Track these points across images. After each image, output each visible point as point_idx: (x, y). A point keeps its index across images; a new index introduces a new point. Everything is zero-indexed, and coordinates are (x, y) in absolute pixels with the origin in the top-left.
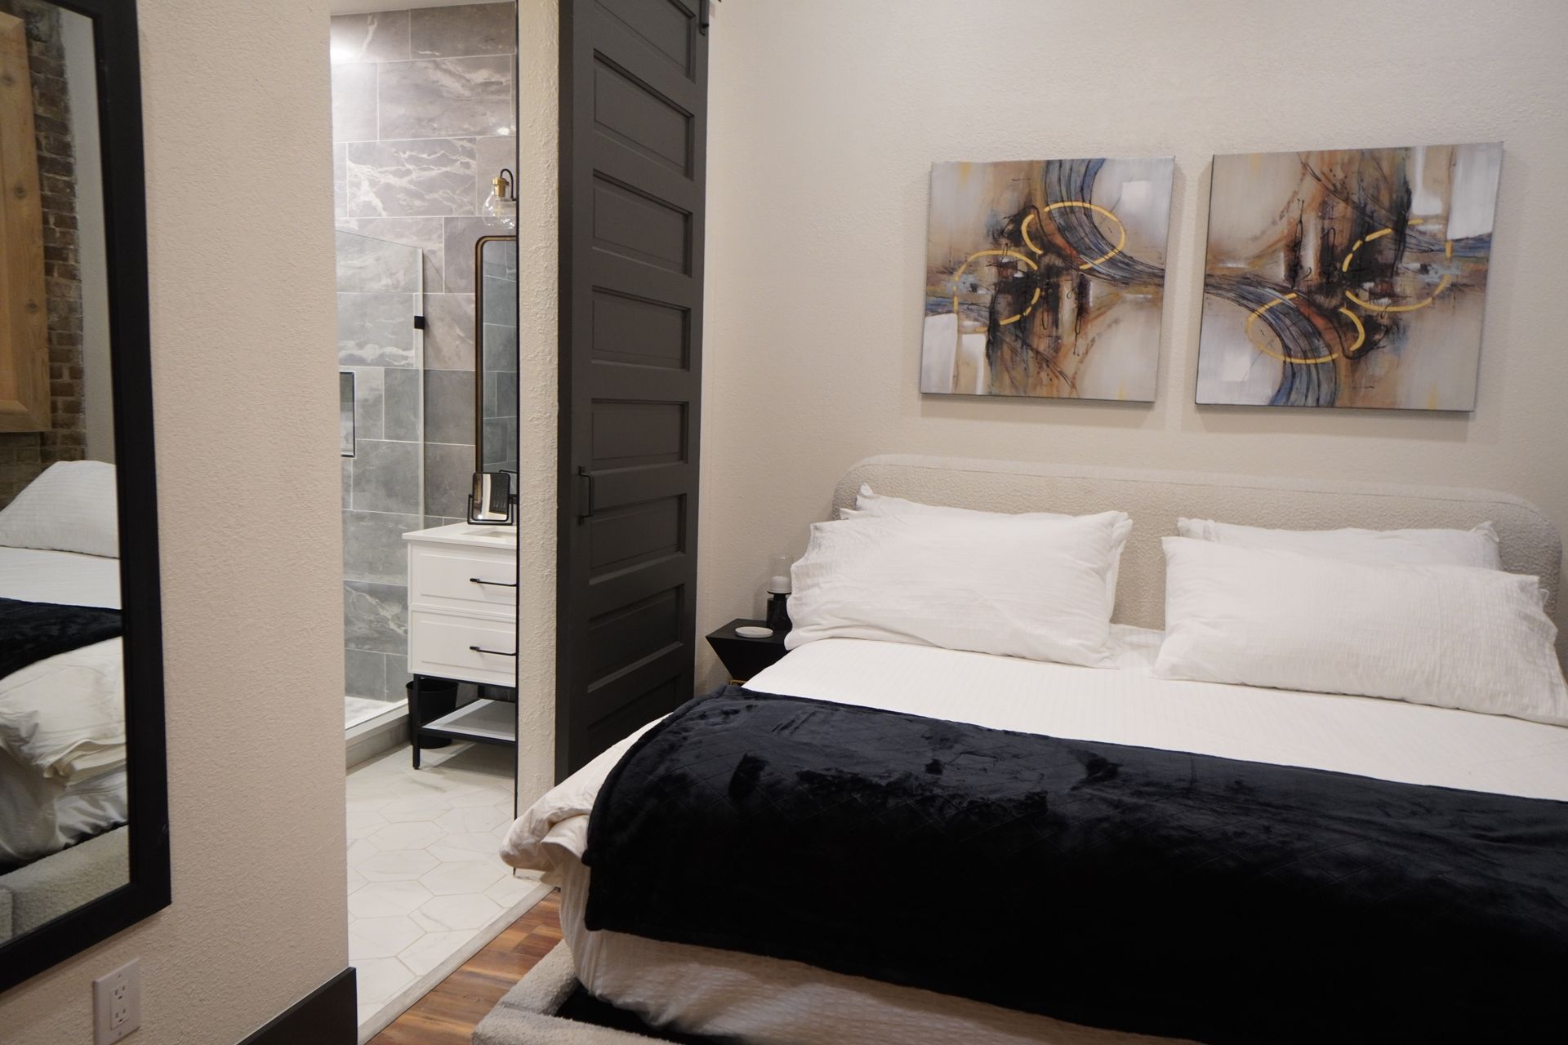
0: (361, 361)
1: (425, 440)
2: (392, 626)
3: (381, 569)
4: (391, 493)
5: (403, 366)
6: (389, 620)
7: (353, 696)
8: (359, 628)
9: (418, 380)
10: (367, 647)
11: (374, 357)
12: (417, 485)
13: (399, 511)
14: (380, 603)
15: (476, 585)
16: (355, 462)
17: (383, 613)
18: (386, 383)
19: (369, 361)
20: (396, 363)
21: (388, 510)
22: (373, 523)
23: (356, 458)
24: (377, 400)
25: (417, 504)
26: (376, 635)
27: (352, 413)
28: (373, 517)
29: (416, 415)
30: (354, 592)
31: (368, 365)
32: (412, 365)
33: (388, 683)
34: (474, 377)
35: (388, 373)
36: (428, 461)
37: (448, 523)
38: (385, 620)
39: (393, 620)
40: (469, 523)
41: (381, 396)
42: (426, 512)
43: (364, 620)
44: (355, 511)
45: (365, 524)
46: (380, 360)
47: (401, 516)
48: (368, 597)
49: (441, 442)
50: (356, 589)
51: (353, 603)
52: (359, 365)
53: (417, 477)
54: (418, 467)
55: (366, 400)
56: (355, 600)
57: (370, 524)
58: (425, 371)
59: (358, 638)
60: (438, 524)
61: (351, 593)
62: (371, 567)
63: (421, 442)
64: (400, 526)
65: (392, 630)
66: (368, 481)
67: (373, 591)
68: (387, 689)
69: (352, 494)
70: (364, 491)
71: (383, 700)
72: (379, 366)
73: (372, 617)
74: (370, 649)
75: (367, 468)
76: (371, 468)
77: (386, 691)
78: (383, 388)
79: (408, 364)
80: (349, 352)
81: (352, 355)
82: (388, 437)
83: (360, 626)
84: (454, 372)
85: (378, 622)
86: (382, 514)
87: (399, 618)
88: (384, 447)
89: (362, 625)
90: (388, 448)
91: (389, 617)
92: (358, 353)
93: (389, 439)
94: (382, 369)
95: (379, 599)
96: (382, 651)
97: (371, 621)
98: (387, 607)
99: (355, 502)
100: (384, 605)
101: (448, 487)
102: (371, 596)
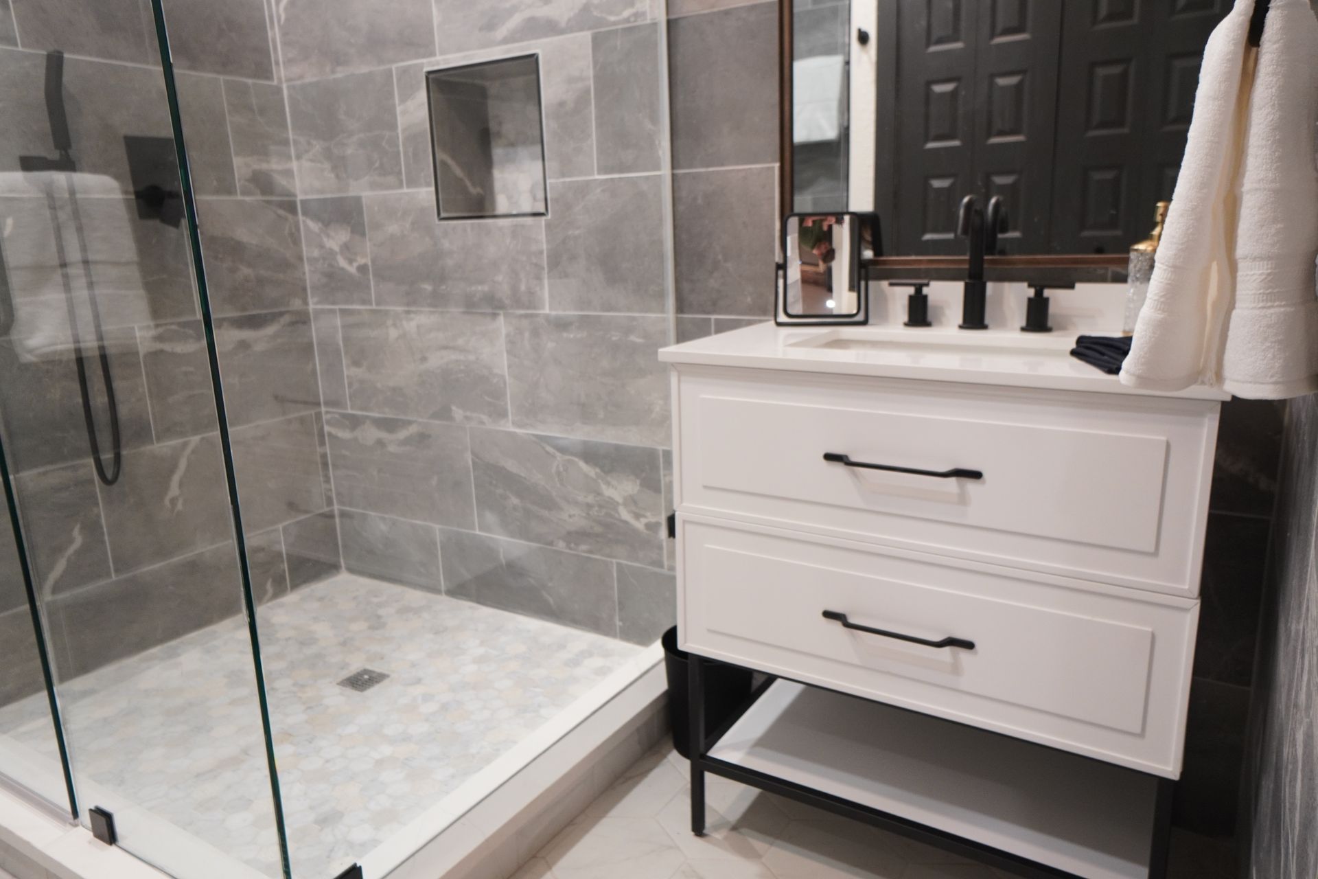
0: (550, 28)
1: (673, 168)
2: (625, 515)
3: (601, 415)
4: (613, 277)
5: (627, 20)
6: (618, 503)
7: (565, 624)
8: (570, 516)
9: (655, 45)
10: (584, 547)
11: (572, 14)
12: (661, 257)
13: (629, 309)
14: (602, 474)
15: (838, 469)
16: (548, 226)
17: (608, 492)
18: (595, 63)
19: (563, 24)
20: (612, 18)
21: (611, 309)
22: (584, 334)
23: (549, 216)
24: (582, 100)
25: (661, 295)
26: (598, 529)
27: (539, 148)
28: (584, 322)
29: (655, 120)
30: (558, 454)
31: (562, 32)
32: (644, 14)
33: (621, 610)
34: (776, 15)
35: (597, 41)
36: (681, 208)
37: (722, 327)
38: (612, 504)
39: (625, 504)
40: (779, 324)
41: (588, 91)
42: (681, 307)
43: (576, 503)
44: (554, 313)
45: (572, 336)
46: (583, 19)
47: (634, 319)
48: (582, 464)
49: (702, 166)
50: (562, 450)
51: (559, 473)
52: (546, 35)
53: (661, 242)
54: (661, 220)
55: (562, 104)
56: (561, 469)
57: (579, 336)
58: (669, 22)
59: (569, 533)
60: (702, 330)
61: (554, 457)
62: (585, 413)
63: (666, 171)
64: (633, 338)
65: (626, 522)
66: (573, 258)
67: (590, 454)
68: (621, 620)
69: (546, 282)
70: (566, 276)
71: (614, 636)
72: (581, 30)
73: (590, 499)
74: (590, 552)
75: (570, 232)
76: (577, 232)
77: (618, 623)
78: (591, 73)
79: (636, 15)
80: (528, 14)
81: (532, 20)
82: (602, 170)
83: (572, 512)
84: (727, 13)
85: (600, 506)
86: (599, 316)
87: (635, 503)
88: (599, 190)
89: (574, 511)
90: (603, 191)
91: (620, 500)
92: (543, 12)
93: (606, 173)
94: (587, 35)
95: (602, 468)
96: (609, 556)
97: (589, 506)
98: (614, 482)
99: (551, 296)
100: (609, 479)
101: (720, 257)
102: (587, 462)
